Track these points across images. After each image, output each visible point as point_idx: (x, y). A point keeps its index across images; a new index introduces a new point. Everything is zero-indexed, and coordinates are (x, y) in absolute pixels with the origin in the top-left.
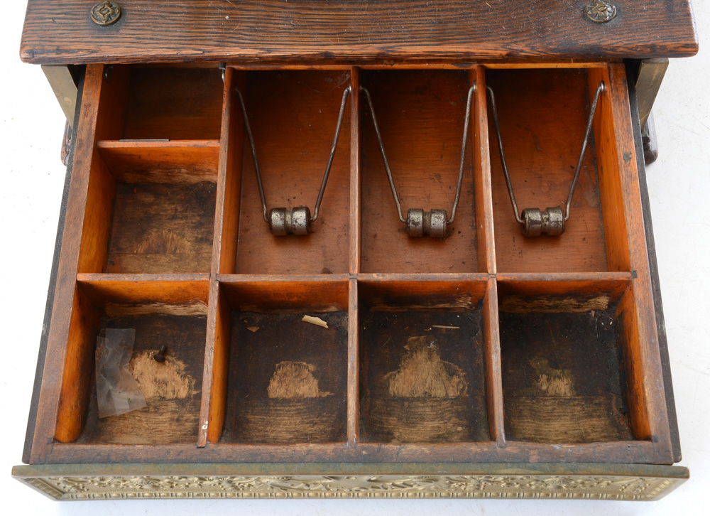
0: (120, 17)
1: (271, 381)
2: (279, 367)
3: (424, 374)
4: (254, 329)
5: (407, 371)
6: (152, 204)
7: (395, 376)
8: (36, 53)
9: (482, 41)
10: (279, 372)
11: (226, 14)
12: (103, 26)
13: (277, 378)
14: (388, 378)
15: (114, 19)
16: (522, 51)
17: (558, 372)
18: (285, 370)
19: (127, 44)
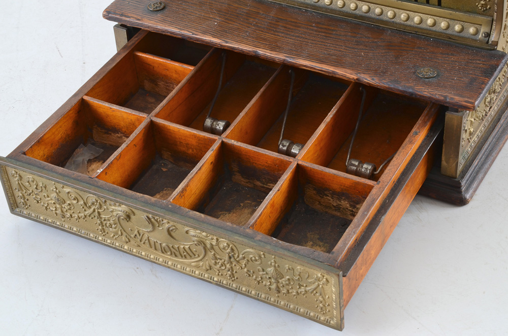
0: (163, 9)
1: (157, 194)
2: (166, 190)
3: (243, 219)
4: (164, 170)
5: (234, 215)
6: (152, 103)
7: (226, 214)
8: (111, 13)
9: (346, 68)
10: (164, 192)
11: (216, 22)
12: (151, 11)
13: (161, 194)
14: (221, 214)
15: (158, 9)
16: (366, 79)
17: (321, 244)
18: (168, 192)
19: (156, 21)
